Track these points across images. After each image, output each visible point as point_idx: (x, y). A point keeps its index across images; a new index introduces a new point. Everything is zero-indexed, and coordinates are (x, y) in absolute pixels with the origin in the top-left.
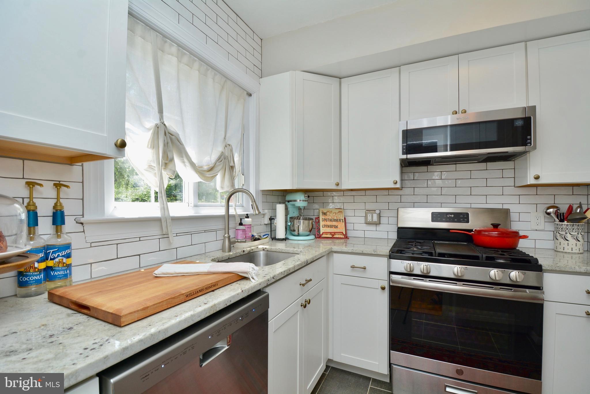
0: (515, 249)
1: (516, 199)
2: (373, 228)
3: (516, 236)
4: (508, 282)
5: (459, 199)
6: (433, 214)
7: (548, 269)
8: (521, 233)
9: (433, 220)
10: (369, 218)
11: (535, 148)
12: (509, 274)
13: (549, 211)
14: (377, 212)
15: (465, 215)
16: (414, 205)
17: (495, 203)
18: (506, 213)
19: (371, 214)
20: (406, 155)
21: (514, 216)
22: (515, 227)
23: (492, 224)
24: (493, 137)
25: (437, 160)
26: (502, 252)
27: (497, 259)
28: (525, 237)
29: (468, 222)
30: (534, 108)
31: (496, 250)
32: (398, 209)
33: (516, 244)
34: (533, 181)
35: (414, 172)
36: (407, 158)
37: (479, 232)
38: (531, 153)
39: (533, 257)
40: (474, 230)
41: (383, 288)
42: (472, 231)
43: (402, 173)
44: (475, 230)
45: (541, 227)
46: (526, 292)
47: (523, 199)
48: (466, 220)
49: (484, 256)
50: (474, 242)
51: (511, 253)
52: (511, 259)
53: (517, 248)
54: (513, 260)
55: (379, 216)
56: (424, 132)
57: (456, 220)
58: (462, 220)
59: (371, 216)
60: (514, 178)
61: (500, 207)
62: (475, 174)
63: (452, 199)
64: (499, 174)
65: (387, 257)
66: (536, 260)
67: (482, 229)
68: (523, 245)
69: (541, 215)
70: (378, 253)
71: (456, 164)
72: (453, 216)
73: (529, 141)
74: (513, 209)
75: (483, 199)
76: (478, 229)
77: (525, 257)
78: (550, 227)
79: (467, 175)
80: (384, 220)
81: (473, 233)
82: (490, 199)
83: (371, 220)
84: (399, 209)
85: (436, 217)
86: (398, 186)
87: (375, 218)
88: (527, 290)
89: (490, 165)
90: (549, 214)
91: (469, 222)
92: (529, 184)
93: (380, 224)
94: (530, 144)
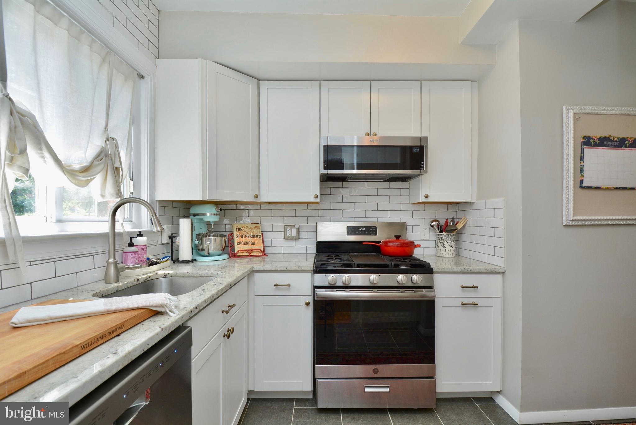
0: (411, 256)
1: (409, 215)
2: (292, 243)
3: (411, 245)
4: (410, 284)
5: (369, 214)
6: (348, 228)
7: (437, 271)
8: (416, 243)
9: (348, 234)
10: (289, 233)
11: (426, 172)
12: (411, 277)
13: (433, 224)
14: (297, 226)
15: (374, 228)
16: (331, 219)
17: (395, 218)
18: (403, 225)
19: (290, 229)
20: (327, 170)
21: (409, 229)
22: (411, 237)
23: (395, 236)
24: (398, 160)
25: (352, 177)
26: (404, 259)
27: (401, 266)
28: (418, 246)
29: (376, 234)
30: (426, 139)
31: (399, 258)
32: (317, 223)
33: (412, 252)
34: (423, 199)
35: (331, 188)
36: (328, 173)
37: (386, 243)
38: (423, 176)
39: (426, 262)
40: (381, 242)
41: (308, 304)
42: (379, 242)
43: (322, 187)
44: (383, 241)
45: (427, 238)
46: (423, 292)
47: (416, 214)
48: (374, 233)
49: (392, 264)
50: (382, 252)
51: (410, 260)
52: (410, 265)
53: (413, 256)
54: (413, 266)
55: (299, 231)
56: (343, 149)
57: (367, 233)
58: (371, 233)
59: (290, 230)
60: (409, 196)
61: (398, 221)
62: (381, 192)
63: (362, 214)
64: (398, 192)
65: (311, 272)
66: (429, 264)
67: (388, 240)
68: (417, 253)
69: (427, 227)
70: (303, 269)
71: (366, 182)
72: (364, 229)
73: (422, 166)
74: (409, 222)
75: (386, 214)
76: (385, 240)
77: (421, 262)
78: (433, 237)
79: (374, 192)
80: (303, 235)
81: (381, 244)
82: (393, 214)
83: (290, 236)
84: (318, 223)
85: (352, 230)
86: (318, 200)
87: (294, 233)
88: (424, 290)
89: (392, 184)
90: (432, 226)
91: (377, 235)
92: (421, 201)
93: (299, 238)
94: (423, 169)
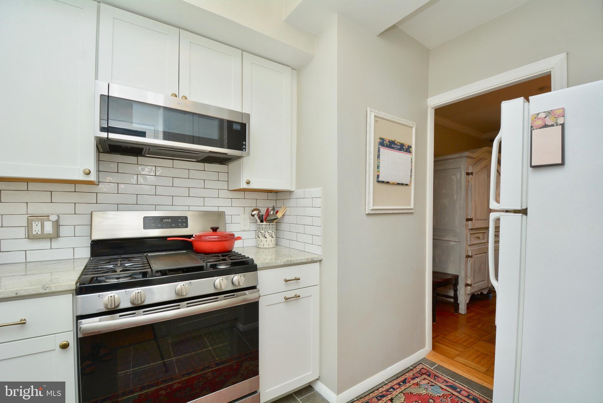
0: (231, 251)
1: (228, 202)
2: (46, 244)
3: (231, 238)
4: (231, 288)
5: (177, 201)
6: (145, 218)
7: (261, 267)
8: (236, 235)
9: (145, 227)
10: (36, 229)
11: (249, 154)
12: (232, 278)
13: (253, 213)
14: (54, 218)
15: (184, 219)
16: (119, 207)
17: (212, 206)
18: (221, 215)
19: (40, 222)
20: (107, 134)
21: (228, 219)
22: (230, 229)
23: (212, 228)
24: (215, 135)
26: (223, 256)
27: (219, 265)
28: (239, 238)
29: (186, 226)
30: (248, 116)
31: (217, 255)
32: (92, 212)
33: (232, 246)
34: (244, 186)
35: (118, 163)
36: (107, 139)
37: (199, 237)
38: (244, 159)
39: (248, 258)
40: (194, 236)
41: (65, 346)
42: (190, 236)
43: (99, 160)
44: (196, 235)
45: (247, 228)
46: (246, 294)
47: (236, 203)
48: (184, 224)
49: (208, 265)
50: (194, 249)
51: (230, 257)
52: (231, 263)
53: (233, 251)
54: (233, 264)
55: (57, 225)
57: (173, 225)
58: (180, 224)
59: (39, 225)
60: (228, 181)
61: (216, 209)
62: (193, 174)
63: (168, 201)
64: (214, 176)
65: (71, 293)
66: (252, 260)
67: (202, 233)
68: (238, 247)
69: (248, 216)
70: (53, 290)
71: (173, 159)
72: (170, 220)
73: (244, 146)
74: (228, 211)
75: (200, 202)
76: (198, 234)
77: (242, 259)
78: (253, 227)
79: (185, 173)
80: (63, 231)
81: (193, 239)
82: (208, 202)
83: (40, 233)
84: (94, 213)
85: (149, 222)
86: (92, 178)
87: (49, 228)
88: (247, 292)
89: (208, 166)
90: (253, 216)
91: (188, 227)
92: (242, 188)
93: (58, 236)
94: (244, 150)
